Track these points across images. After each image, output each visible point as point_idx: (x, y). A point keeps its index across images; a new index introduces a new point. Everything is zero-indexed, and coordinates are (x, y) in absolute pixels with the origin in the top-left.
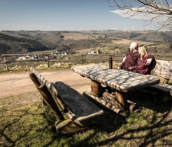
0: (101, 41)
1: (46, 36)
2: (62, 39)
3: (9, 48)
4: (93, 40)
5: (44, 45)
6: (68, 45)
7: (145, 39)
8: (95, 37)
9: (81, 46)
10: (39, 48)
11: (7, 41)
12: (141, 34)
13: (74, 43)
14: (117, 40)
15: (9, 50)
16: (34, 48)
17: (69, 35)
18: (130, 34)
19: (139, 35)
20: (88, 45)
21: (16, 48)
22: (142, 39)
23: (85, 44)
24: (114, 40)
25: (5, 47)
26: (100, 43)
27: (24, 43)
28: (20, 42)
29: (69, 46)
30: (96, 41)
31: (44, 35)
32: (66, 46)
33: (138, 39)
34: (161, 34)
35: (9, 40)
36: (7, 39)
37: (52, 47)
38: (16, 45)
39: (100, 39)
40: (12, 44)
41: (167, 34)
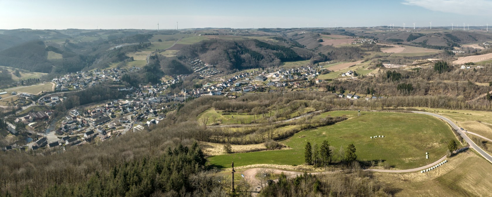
0: (366, 49)
1: (303, 38)
2: (320, 44)
3: (263, 58)
4: (357, 47)
5: (298, 54)
6: (326, 53)
7: (426, 42)
8: (360, 43)
9: (342, 55)
10: (292, 58)
11: (262, 49)
12: (421, 35)
13: (333, 51)
14: (387, 47)
15: (262, 60)
16: (287, 57)
17: (329, 38)
18: (408, 36)
19: (419, 37)
20: (351, 54)
21: (269, 58)
22: (421, 43)
23: (347, 53)
24: (384, 47)
25: (259, 56)
26: (366, 51)
27: (277, 52)
28: (274, 49)
29: (327, 55)
30: (361, 48)
31: (301, 36)
32: (323, 55)
33: (417, 42)
34: (445, 35)
35: (263, 48)
36: (262, 47)
37: (306, 56)
38: (270, 54)
39: (366, 46)
40: (265, 53)
41: (453, 35)
